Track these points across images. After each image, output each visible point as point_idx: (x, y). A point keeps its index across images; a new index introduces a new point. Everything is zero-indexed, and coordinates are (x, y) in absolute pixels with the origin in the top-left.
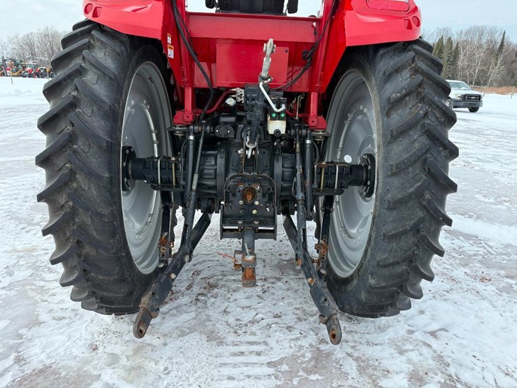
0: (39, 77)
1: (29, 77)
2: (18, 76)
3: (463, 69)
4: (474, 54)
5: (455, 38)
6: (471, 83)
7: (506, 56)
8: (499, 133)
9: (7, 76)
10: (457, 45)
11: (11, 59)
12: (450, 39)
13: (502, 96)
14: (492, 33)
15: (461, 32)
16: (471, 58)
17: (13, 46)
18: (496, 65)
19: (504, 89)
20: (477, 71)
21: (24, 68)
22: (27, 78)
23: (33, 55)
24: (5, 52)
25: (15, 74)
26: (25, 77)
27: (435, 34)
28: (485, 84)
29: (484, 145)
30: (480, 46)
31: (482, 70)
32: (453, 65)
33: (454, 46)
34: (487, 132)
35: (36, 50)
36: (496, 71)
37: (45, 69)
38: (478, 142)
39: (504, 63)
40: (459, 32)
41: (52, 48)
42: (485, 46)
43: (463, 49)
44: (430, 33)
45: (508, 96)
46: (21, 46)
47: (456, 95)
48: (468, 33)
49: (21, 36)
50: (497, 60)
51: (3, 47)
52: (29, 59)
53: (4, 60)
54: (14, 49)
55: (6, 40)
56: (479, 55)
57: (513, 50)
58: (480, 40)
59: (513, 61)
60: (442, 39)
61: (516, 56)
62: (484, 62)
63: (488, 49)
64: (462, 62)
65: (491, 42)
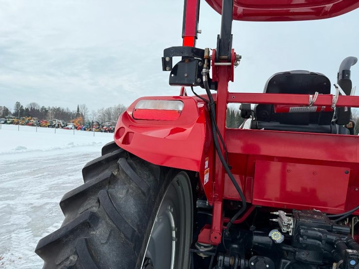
1: (105, 132)
2: (98, 131)
9: (92, 131)
11: (97, 122)
21: (103, 127)
23: (110, 119)
24: (95, 118)
25: (97, 130)
26: (102, 132)
35: (112, 117)
46: (104, 115)
49: (105, 109)
51: (95, 115)
52: (107, 121)
53: (93, 122)
54: (100, 116)
55: (96, 111)
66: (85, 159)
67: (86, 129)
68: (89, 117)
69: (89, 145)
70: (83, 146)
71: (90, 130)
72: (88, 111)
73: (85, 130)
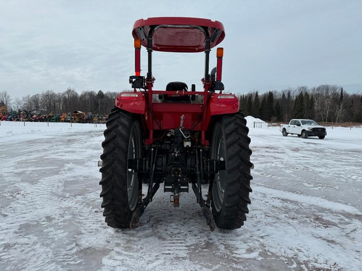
0: (40, 121)
1: (35, 121)
2: (27, 121)
3: (318, 111)
4: (324, 102)
5: (310, 92)
6: (325, 121)
7: (345, 103)
9: (20, 121)
10: (312, 97)
11: (25, 111)
12: (307, 93)
13: (345, 128)
14: (334, 89)
15: (314, 89)
16: (322, 105)
17: (25, 102)
18: (340, 108)
19: (345, 124)
20: (327, 112)
21: (32, 116)
22: (33, 122)
23: (37, 107)
26: (31, 121)
27: (297, 91)
28: (334, 121)
30: (328, 97)
31: (331, 112)
32: (311, 109)
33: (310, 98)
35: (39, 105)
36: (340, 112)
37: (45, 116)
39: (345, 107)
41: (50, 104)
42: (331, 97)
43: (317, 99)
44: (295, 89)
45: (349, 128)
46: (30, 102)
48: (319, 89)
49: (31, 96)
50: (340, 105)
51: (19, 103)
52: (34, 110)
53: (20, 111)
54: (25, 104)
55: (21, 99)
56: (327, 103)
57: (350, 99)
58: (327, 93)
59: (351, 106)
60: (301, 94)
61: (352, 102)
62: (332, 107)
63: (334, 99)
64: (317, 107)
65: (334, 94)
66: (32, 144)
67: (13, 119)
68: (12, 105)
69: (29, 133)
70: (23, 134)
71: (18, 120)
72: (11, 100)
73: (11, 120)
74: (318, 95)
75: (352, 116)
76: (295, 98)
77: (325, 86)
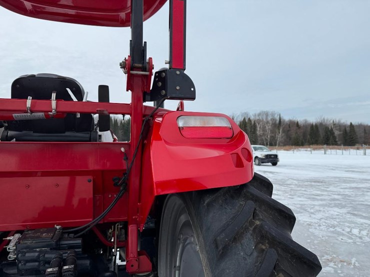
3: (261, 136)
4: (266, 127)
5: (252, 118)
6: (267, 144)
7: (284, 127)
8: (296, 182)
10: (254, 122)
12: (249, 119)
14: (273, 114)
15: (255, 115)
16: (264, 129)
18: (279, 133)
19: (287, 147)
20: (269, 137)
27: (240, 116)
28: (275, 145)
29: (290, 195)
30: (268, 122)
31: (272, 136)
32: (254, 133)
33: (253, 122)
34: (289, 182)
36: (280, 136)
38: (285, 192)
39: (284, 131)
40: (254, 115)
42: (271, 122)
43: (259, 124)
44: (238, 115)
47: (261, 155)
48: (259, 115)
50: (279, 130)
56: (268, 127)
57: (287, 124)
58: (267, 118)
59: (288, 131)
60: (244, 119)
61: (289, 127)
62: (272, 131)
63: (273, 124)
64: (259, 132)
65: (273, 120)
74: (259, 121)
75: (290, 139)
76: (238, 123)
77: (265, 112)
